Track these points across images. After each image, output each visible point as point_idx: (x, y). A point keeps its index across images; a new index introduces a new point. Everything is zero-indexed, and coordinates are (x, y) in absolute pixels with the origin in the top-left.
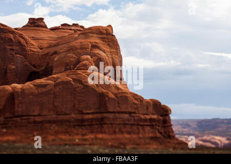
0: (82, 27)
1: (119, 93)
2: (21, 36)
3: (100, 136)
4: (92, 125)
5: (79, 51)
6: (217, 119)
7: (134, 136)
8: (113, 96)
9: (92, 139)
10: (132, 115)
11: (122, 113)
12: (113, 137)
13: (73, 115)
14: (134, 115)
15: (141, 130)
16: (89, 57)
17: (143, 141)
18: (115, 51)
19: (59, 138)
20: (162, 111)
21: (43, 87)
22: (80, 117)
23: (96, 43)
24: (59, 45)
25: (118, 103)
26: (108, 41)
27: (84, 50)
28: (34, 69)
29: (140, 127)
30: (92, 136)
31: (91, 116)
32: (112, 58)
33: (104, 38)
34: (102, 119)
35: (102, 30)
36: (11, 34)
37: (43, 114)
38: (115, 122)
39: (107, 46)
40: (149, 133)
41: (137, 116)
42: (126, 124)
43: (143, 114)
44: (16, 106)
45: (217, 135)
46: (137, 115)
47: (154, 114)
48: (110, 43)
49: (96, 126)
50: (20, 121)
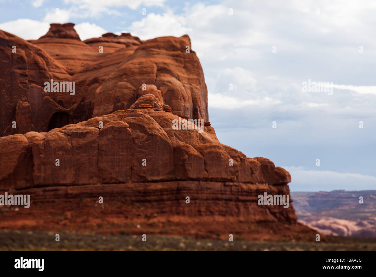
0: (137, 39)
1: (206, 148)
2: (38, 53)
3: (176, 219)
4: (163, 200)
5: (138, 77)
6: (340, 191)
7: (231, 219)
8: (196, 153)
9: (163, 223)
10: (227, 183)
11: (212, 180)
12: (197, 220)
13: (131, 185)
14: (231, 184)
15: (242, 209)
16: (154, 87)
17: (246, 227)
18: (195, 77)
19: (109, 222)
20: (276, 177)
21: (80, 138)
22: (141, 187)
23: (165, 64)
24: (101, 68)
25: (205, 163)
26: (185, 62)
27: (145, 76)
28: (60, 108)
29: (240, 204)
30: (163, 219)
31: (159, 186)
32: (192, 89)
33: (177, 56)
34: (179, 190)
35: (174, 43)
36: (22, 49)
37: (81, 182)
38: (200, 196)
39: (183, 70)
40: (255, 215)
41: (236, 186)
42: (218, 199)
43: (244, 183)
44: (35, 168)
45: (340, 218)
46: (235, 183)
47: (262, 183)
48: (188, 65)
49: (169, 203)
50: (41, 193)
